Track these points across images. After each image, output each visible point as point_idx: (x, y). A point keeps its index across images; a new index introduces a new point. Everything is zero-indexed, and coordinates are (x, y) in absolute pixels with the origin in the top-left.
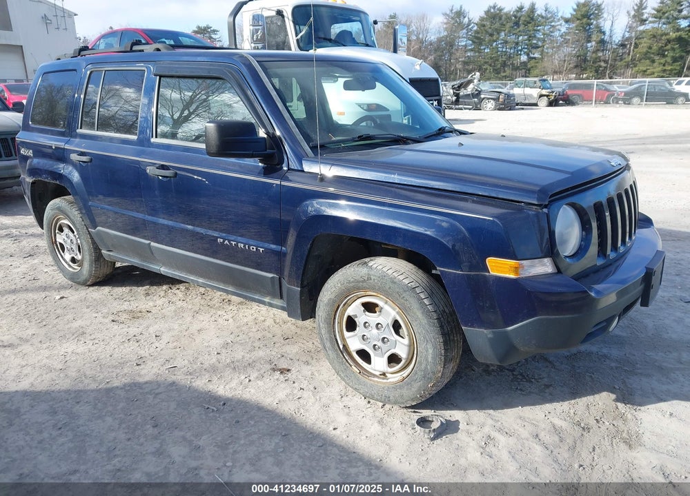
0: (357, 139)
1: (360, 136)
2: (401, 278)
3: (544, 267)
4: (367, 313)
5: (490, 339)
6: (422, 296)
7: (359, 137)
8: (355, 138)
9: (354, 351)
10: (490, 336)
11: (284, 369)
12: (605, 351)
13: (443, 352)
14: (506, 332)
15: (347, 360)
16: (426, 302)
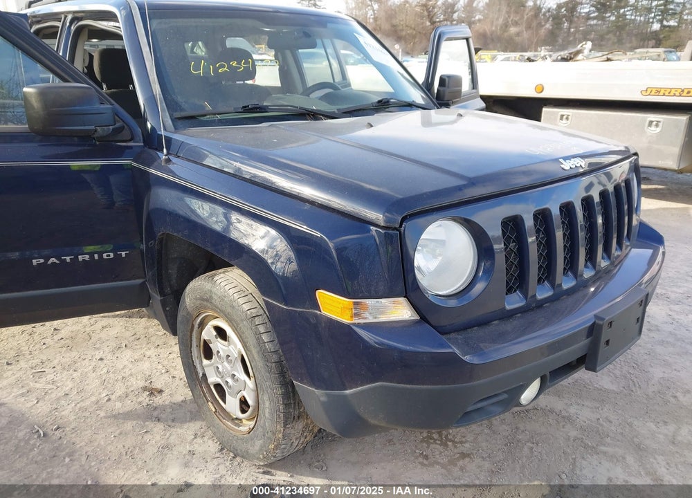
0: (240, 111)
1: (245, 107)
2: (241, 301)
3: (399, 311)
4: (219, 339)
5: (323, 403)
6: (262, 329)
7: (243, 107)
8: (238, 108)
9: (212, 383)
10: (323, 399)
11: (156, 389)
12: (572, 410)
13: (281, 407)
14: (345, 396)
15: (204, 393)
16: (265, 338)
